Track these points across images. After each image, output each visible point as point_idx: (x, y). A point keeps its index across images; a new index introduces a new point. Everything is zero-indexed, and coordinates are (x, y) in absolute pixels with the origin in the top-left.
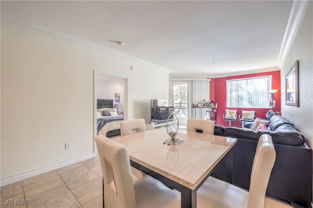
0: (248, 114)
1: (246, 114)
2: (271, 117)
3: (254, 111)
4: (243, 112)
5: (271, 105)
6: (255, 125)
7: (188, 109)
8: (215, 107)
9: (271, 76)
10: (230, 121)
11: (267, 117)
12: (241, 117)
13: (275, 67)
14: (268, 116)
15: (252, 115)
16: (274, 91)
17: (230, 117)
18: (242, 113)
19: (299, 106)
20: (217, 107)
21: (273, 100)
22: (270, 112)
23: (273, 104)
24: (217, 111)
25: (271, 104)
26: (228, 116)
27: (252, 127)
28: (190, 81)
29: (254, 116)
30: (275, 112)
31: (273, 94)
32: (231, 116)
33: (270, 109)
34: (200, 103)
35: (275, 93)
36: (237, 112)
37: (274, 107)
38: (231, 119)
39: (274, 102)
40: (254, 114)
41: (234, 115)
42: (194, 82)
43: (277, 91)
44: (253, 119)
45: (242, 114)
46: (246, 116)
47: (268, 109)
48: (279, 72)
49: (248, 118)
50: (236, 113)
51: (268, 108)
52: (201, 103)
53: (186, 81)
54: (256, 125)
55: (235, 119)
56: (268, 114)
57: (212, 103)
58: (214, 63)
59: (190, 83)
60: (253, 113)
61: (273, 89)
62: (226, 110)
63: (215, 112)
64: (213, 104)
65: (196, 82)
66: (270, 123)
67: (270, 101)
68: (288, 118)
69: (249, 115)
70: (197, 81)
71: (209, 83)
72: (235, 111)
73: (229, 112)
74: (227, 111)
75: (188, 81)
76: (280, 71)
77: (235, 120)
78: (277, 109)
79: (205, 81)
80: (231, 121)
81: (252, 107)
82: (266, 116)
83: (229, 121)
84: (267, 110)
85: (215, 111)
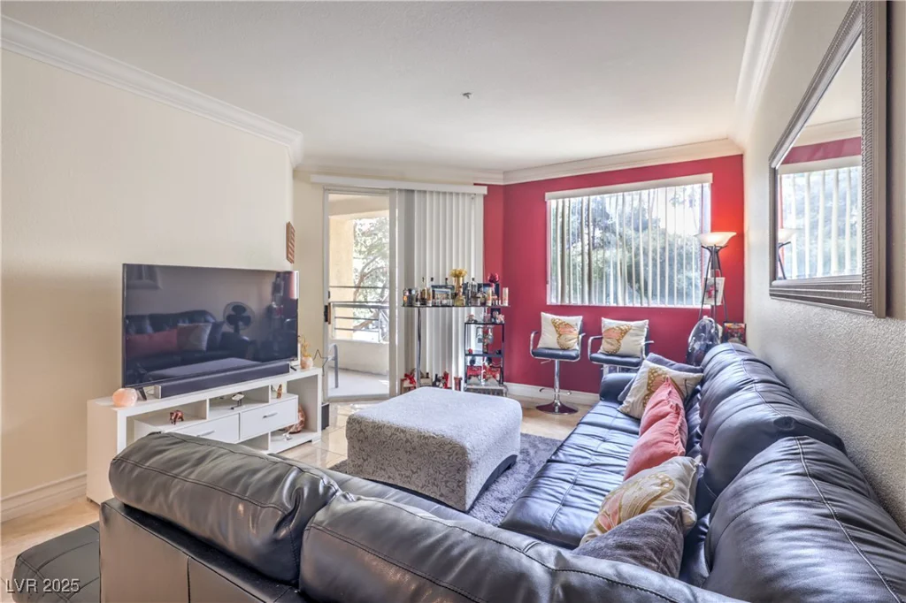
0: (624, 332)
1: (615, 335)
2: (708, 348)
3: (647, 321)
4: (607, 323)
5: (710, 297)
6: (638, 389)
7: (392, 308)
8: (498, 303)
9: (709, 176)
10: (556, 361)
11: (693, 349)
12: (597, 345)
13: (727, 140)
14: (697, 346)
15: (637, 335)
16: (721, 238)
17: (557, 346)
18: (603, 330)
19: (889, 311)
20: (506, 304)
21: (715, 275)
22: (704, 327)
23: (716, 291)
24: (505, 319)
25: (709, 291)
26: (548, 339)
27: (628, 399)
28: (400, 190)
29: (643, 343)
30: (722, 325)
31: (717, 252)
32: (562, 340)
33: (704, 312)
34: (441, 287)
35: (722, 245)
36: (584, 324)
37: (719, 304)
38: (561, 353)
39: (721, 281)
40: (645, 333)
41: (569, 336)
42: (416, 195)
43: (733, 238)
44: (639, 354)
45: (601, 334)
46: (615, 342)
47: (698, 310)
48: (738, 160)
49: (622, 350)
50: (578, 329)
51: (699, 306)
52: (446, 287)
53: (383, 192)
54: (644, 391)
55: (573, 354)
56: (698, 337)
57: (489, 285)
58: (466, 95)
59: (400, 199)
60: (641, 328)
61: (715, 228)
62: (544, 315)
63: (501, 324)
64: (491, 290)
65: (428, 195)
66: (702, 382)
67: (706, 279)
68: (782, 359)
69: (627, 338)
70: (432, 192)
71: (480, 203)
72: (577, 321)
73: (554, 322)
74: (547, 317)
75: (393, 190)
76: (741, 157)
77: (573, 358)
78: (731, 312)
79: (464, 194)
80: (561, 363)
81: (639, 305)
82: (687, 344)
83: (553, 362)
84: (694, 315)
85: (500, 318)
